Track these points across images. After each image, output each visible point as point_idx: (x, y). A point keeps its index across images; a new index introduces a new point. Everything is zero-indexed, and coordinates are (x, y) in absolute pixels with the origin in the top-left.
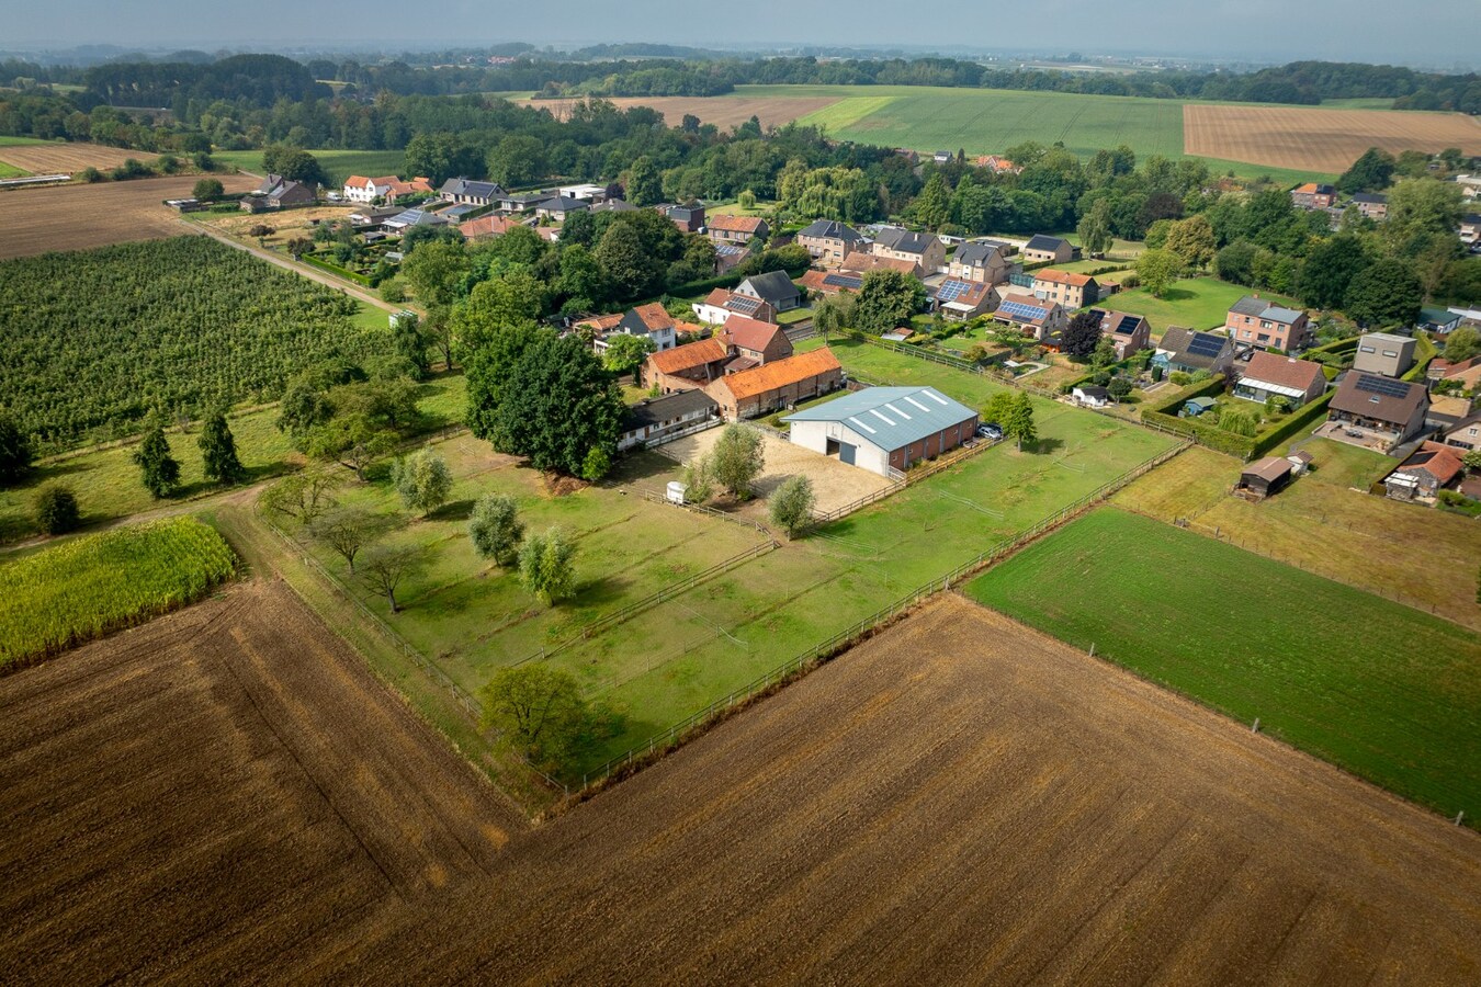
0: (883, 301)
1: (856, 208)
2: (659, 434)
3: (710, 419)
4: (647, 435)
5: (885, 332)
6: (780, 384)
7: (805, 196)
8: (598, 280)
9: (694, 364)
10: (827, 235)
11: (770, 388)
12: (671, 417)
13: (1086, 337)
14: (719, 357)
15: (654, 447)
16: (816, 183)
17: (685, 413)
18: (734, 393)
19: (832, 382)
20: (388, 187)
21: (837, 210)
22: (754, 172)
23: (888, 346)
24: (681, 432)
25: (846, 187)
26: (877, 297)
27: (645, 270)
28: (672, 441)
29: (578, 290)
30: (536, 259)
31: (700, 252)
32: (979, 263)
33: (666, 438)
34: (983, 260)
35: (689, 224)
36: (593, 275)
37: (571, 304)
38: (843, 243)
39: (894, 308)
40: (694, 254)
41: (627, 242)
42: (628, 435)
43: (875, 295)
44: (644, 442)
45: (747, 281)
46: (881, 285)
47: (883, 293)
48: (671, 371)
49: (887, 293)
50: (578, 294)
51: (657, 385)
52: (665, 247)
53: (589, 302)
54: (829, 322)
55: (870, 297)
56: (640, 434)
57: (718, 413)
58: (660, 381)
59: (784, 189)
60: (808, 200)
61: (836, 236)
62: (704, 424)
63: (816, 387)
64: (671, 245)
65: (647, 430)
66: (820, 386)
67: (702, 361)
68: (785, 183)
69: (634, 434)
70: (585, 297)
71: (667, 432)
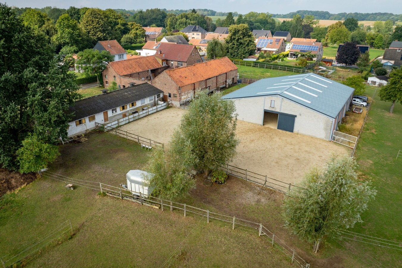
0: (242, 41)
2: (118, 117)
3: (158, 104)
4: (106, 119)
5: (244, 57)
7: (178, 23)
8: (79, 36)
9: (141, 70)
10: (193, 31)
12: (127, 104)
13: (354, 53)
14: (157, 67)
15: (113, 129)
16: (182, 18)
17: (138, 100)
18: (176, 82)
19: (233, 79)
22: (155, 19)
23: (248, 64)
24: (136, 114)
25: (194, 20)
26: (238, 39)
27: (108, 33)
28: (129, 122)
29: (67, 41)
30: (42, 25)
31: (137, 31)
33: (123, 121)
36: (77, 32)
37: (64, 50)
38: (200, 34)
39: (248, 45)
40: (134, 32)
41: (97, 18)
42: (87, 119)
43: (237, 38)
44: (104, 125)
45: (164, 38)
46: (240, 32)
47: (241, 37)
48: (126, 74)
49: (243, 37)
50: (68, 43)
51: (115, 84)
52: (119, 28)
53: (74, 48)
54: (217, 51)
55: (234, 39)
56: (99, 118)
57: (164, 99)
58: (118, 81)
59: (168, 23)
60: (179, 25)
61: (197, 31)
62: (155, 108)
63: (226, 81)
64: (123, 28)
65: (106, 115)
66: (227, 80)
67: (147, 69)
68: (168, 21)
69: (94, 118)
70: (72, 45)
71: (125, 116)
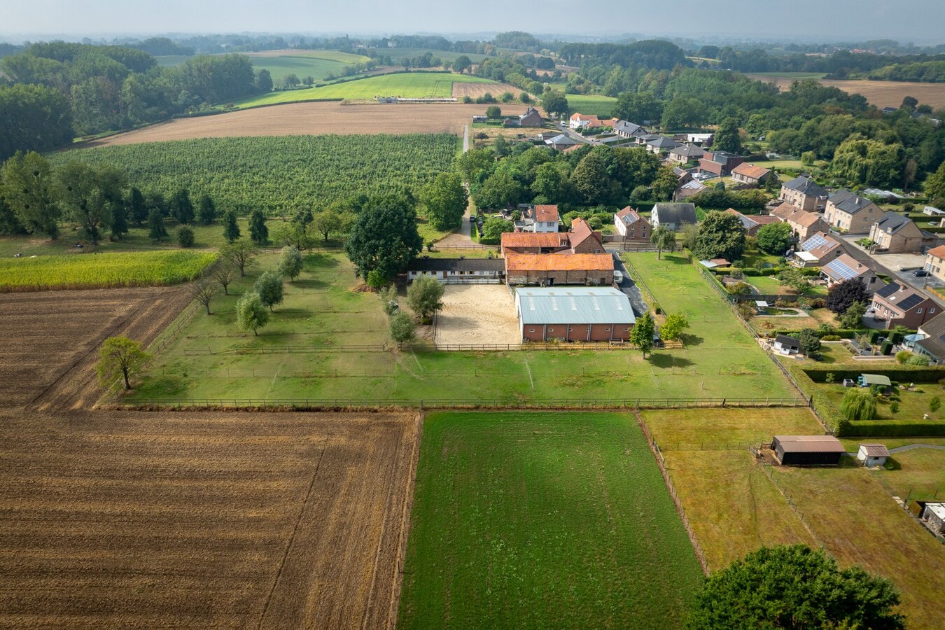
1: (877, 175)
3: (495, 278)
4: (445, 276)
6: (549, 268)
8: (555, 187)
9: (530, 245)
10: (798, 188)
11: (540, 269)
12: (465, 269)
14: (552, 246)
17: (477, 270)
18: (509, 265)
19: (604, 279)
20: (588, 121)
21: (857, 174)
25: (875, 157)
29: (541, 190)
32: (890, 230)
34: (894, 229)
35: (723, 167)
36: (552, 183)
38: (805, 196)
39: (719, 242)
43: (709, 230)
47: (715, 229)
48: (510, 246)
49: (718, 230)
50: (541, 193)
61: (803, 190)
63: (586, 279)
66: (589, 279)
67: (538, 245)
71: (461, 278)
